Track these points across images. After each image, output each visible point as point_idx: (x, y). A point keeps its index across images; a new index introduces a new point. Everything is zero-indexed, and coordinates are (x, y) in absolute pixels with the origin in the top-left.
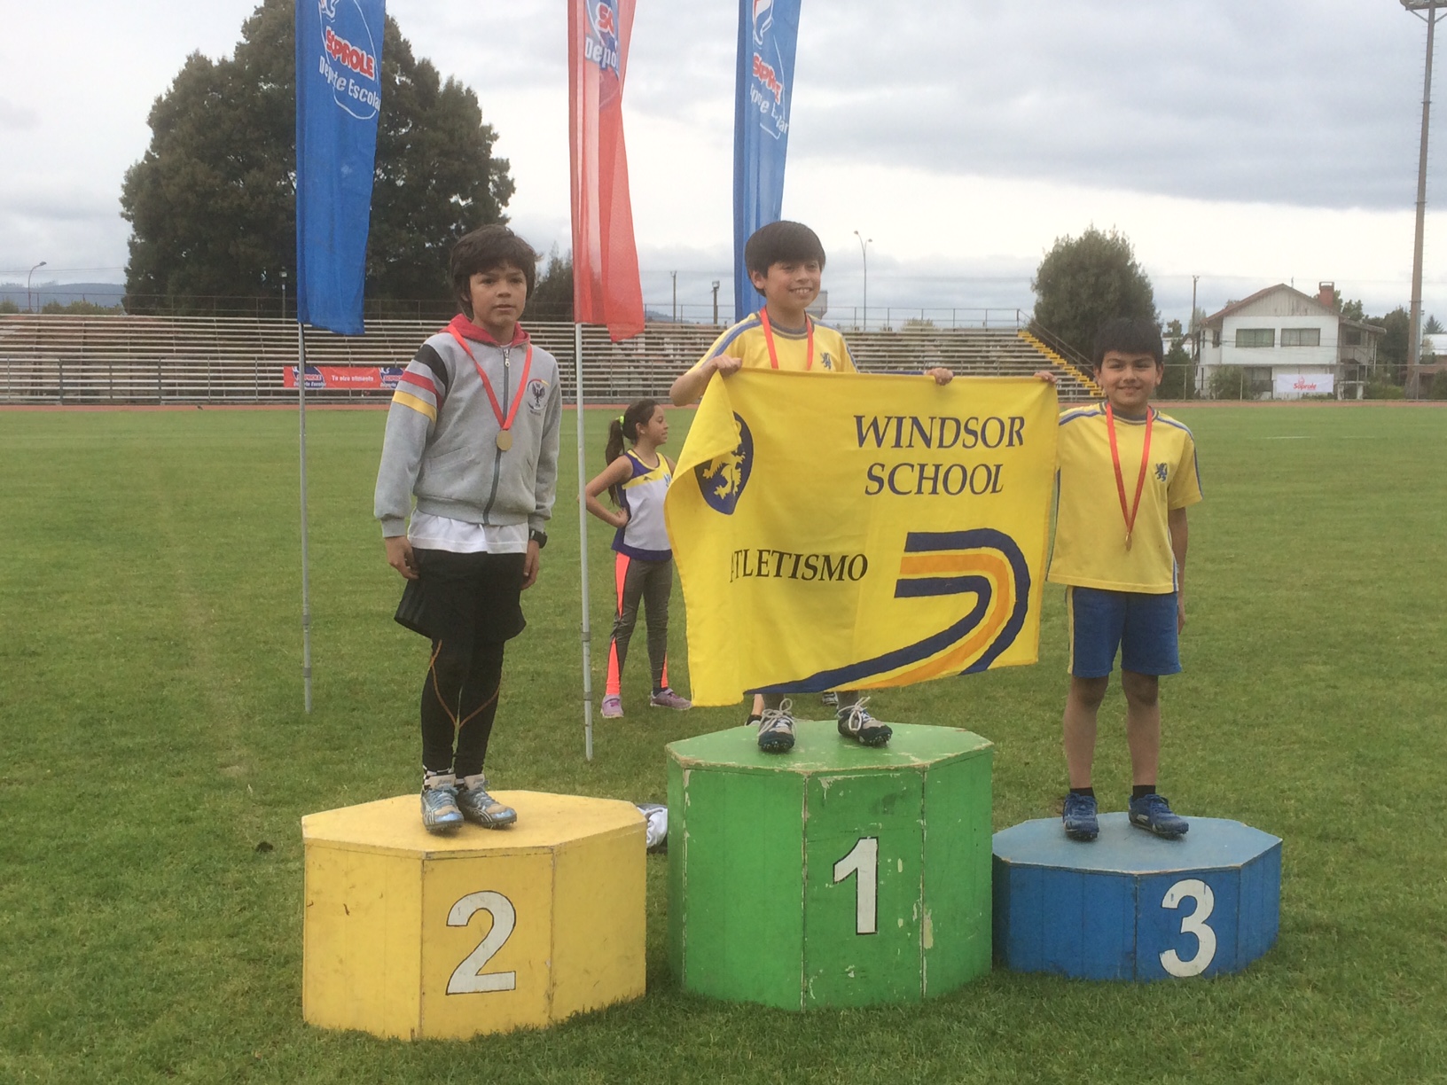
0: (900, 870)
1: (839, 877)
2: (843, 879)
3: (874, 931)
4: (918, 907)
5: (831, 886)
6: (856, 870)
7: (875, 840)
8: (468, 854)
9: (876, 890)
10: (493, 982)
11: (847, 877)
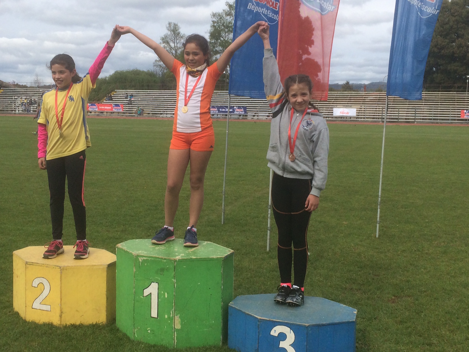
0: (166, 297)
1: (145, 294)
2: (146, 296)
3: (157, 317)
4: (172, 312)
5: (142, 297)
6: (151, 293)
7: (157, 284)
8: (37, 264)
9: (158, 302)
10: (44, 307)
11: (148, 295)
